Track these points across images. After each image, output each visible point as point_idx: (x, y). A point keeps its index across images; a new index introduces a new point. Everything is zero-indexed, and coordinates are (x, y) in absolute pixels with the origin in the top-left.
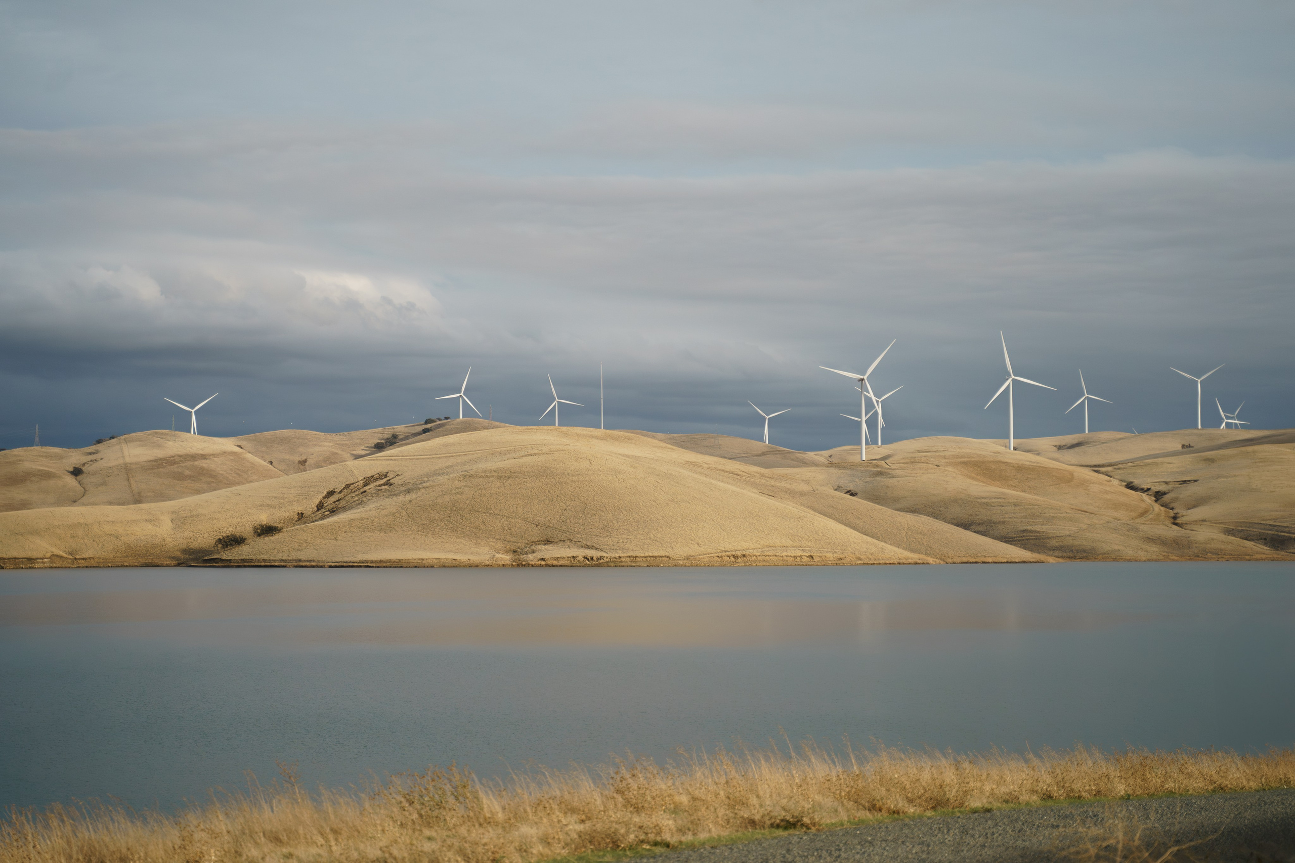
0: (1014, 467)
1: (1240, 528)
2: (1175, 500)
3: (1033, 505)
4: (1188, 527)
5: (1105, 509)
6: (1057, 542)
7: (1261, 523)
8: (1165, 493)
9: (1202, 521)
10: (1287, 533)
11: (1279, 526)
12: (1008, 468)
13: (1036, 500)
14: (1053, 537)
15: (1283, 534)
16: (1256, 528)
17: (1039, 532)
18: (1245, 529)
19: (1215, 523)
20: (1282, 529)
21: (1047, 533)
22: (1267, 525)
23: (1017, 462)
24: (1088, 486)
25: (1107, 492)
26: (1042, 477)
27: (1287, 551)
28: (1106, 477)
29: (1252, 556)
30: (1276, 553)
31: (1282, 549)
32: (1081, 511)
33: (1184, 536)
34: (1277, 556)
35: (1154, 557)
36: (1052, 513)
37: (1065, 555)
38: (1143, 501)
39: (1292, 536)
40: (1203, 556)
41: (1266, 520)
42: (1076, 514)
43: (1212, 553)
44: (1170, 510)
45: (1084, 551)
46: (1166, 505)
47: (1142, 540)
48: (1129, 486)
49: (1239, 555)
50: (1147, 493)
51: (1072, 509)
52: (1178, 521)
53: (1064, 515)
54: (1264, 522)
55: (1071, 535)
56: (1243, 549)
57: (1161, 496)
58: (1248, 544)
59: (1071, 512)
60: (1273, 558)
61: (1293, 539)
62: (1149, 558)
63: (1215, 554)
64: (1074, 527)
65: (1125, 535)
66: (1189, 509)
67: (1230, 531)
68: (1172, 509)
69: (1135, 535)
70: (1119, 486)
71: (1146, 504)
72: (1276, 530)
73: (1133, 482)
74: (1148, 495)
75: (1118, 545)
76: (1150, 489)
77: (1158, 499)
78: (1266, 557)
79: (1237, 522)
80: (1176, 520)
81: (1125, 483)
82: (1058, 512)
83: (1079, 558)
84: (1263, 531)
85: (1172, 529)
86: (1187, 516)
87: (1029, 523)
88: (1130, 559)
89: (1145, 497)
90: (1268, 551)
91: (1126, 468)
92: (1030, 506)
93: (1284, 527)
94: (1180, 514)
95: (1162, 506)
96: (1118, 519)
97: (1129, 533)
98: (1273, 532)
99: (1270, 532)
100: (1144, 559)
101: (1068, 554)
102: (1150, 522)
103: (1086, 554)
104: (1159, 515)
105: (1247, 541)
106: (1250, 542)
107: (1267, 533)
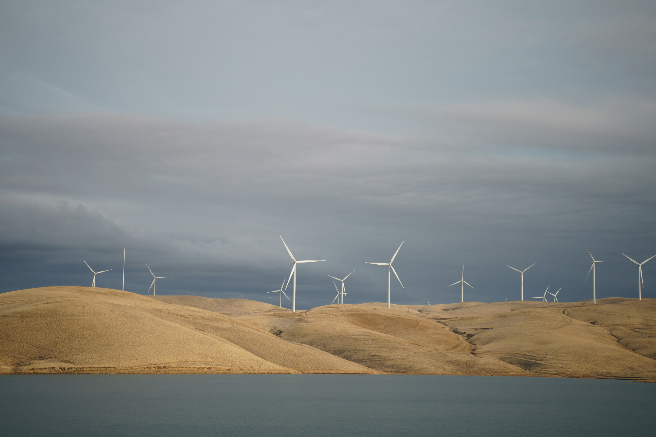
0: (383, 318)
1: (509, 357)
2: (476, 340)
3: (385, 340)
4: (479, 355)
5: (433, 344)
7: (521, 354)
8: (473, 335)
9: (488, 352)
10: (534, 360)
11: (531, 356)
12: (379, 318)
13: (388, 337)
14: (390, 359)
15: (531, 360)
16: (517, 357)
17: (382, 356)
18: (511, 357)
19: (495, 353)
20: (532, 358)
22: (524, 355)
23: (384, 315)
25: (436, 334)
26: (399, 324)
27: (531, 370)
28: (443, 326)
29: (508, 373)
30: (524, 372)
31: (529, 369)
32: (415, 344)
33: (475, 360)
34: (522, 373)
35: (447, 372)
36: (395, 345)
37: (394, 370)
38: (458, 339)
39: (536, 361)
40: (479, 372)
41: (524, 352)
42: (410, 346)
43: (485, 371)
44: (473, 345)
45: (406, 368)
46: (472, 342)
47: (446, 362)
48: (455, 331)
49: (500, 373)
50: (463, 335)
51: (409, 343)
52: (475, 352)
53: (402, 346)
54: (522, 353)
55: (401, 358)
56: (505, 369)
57: (471, 337)
58: (510, 366)
59: (408, 345)
60: (520, 374)
61: (537, 363)
62: (443, 373)
63: (487, 371)
64: (405, 354)
65: (437, 359)
66: (484, 345)
67: (503, 358)
68: (475, 345)
69: (443, 359)
70: (448, 331)
71: (460, 341)
72: (529, 358)
73: (457, 329)
74: (463, 336)
75: (428, 365)
76: (466, 332)
77: (469, 339)
78: (516, 374)
79: (508, 353)
80: (474, 351)
81: (453, 329)
82: (399, 344)
83: (401, 373)
84: (521, 359)
85: (469, 356)
86: (481, 349)
87: (378, 351)
88: (431, 374)
89: (461, 337)
90: (520, 371)
91: (456, 320)
92: (382, 341)
93: (534, 356)
94: (478, 348)
95: (470, 343)
96: (437, 350)
97: (440, 358)
98: (526, 359)
99: (525, 359)
100: (439, 373)
101: (396, 370)
102: (457, 352)
103: (406, 370)
104: (464, 348)
105: (510, 364)
106: (512, 365)
107: (523, 360)
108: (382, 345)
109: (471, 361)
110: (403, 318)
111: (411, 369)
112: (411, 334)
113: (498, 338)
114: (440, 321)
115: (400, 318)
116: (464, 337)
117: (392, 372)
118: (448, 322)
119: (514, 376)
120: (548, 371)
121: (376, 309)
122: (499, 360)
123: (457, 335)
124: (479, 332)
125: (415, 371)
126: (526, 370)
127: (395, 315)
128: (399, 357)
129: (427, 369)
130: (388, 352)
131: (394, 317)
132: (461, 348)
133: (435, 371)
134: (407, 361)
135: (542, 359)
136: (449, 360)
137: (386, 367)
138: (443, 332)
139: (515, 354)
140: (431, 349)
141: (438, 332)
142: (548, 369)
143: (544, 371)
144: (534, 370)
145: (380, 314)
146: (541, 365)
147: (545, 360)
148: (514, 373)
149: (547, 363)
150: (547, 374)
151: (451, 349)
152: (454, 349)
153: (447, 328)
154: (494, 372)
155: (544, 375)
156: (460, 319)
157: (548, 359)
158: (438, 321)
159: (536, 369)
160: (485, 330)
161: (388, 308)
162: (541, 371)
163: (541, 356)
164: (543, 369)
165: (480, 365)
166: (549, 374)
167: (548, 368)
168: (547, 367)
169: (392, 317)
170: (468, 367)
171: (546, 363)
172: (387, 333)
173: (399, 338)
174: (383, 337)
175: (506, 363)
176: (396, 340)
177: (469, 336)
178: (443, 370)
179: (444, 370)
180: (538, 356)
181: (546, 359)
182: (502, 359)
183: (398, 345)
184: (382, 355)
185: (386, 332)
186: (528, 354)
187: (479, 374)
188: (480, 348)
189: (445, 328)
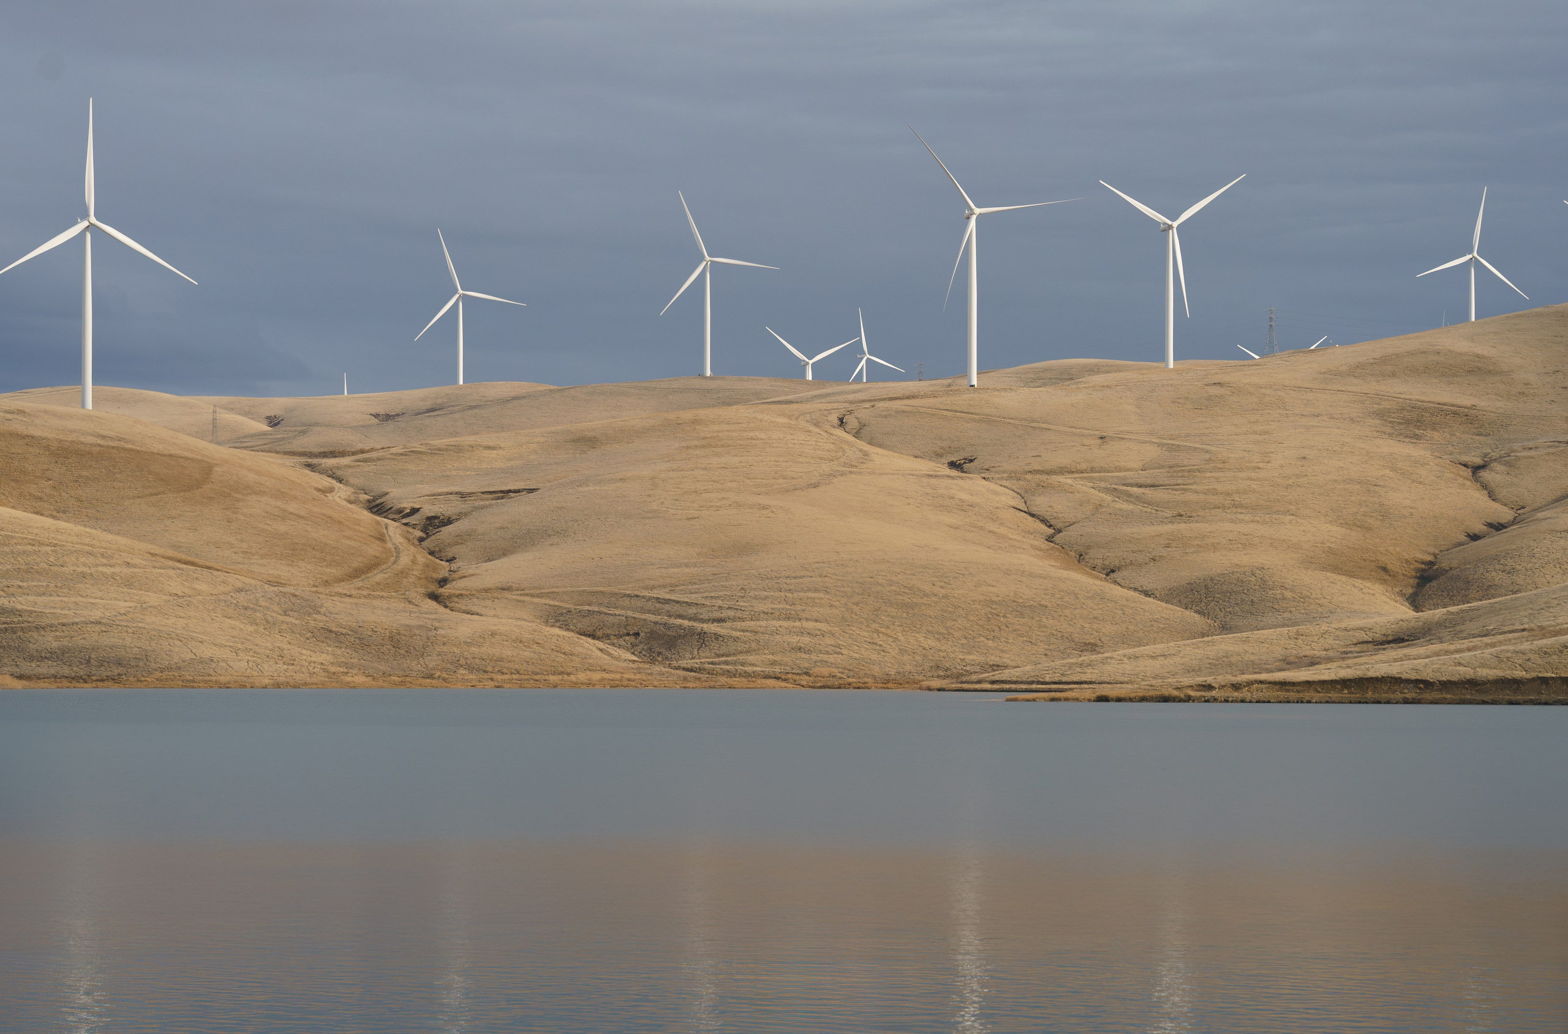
0: (47, 448)
1: (587, 608)
2: (460, 539)
3: (41, 544)
4: (462, 604)
5: (263, 556)
6: (57, 638)
7: (637, 596)
8: (449, 522)
9: (503, 589)
10: (690, 619)
11: (678, 602)
12: (31, 450)
13: (57, 531)
14: (51, 626)
15: (679, 621)
16: (623, 608)
17: (20, 613)
18: (596, 609)
19: (532, 596)
20: (682, 610)
21: (41, 614)
22: (650, 599)
23: (61, 437)
24: (238, 500)
25: (284, 516)
26: (118, 476)
27: (674, 663)
28: (326, 482)
29: (569, 674)
30: (639, 668)
31: (667, 658)
32: (179, 561)
33: (437, 624)
34: (632, 676)
35: (300, 677)
36: (85, 565)
37: (66, 671)
38: (381, 538)
39: (698, 625)
40: (445, 675)
41: (652, 588)
42: (155, 567)
43: (470, 668)
44: (443, 563)
45: (119, 663)
46: (440, 551)
47: (309, 634)
48: (374, 504)
49: (536, 674)
50: (404, 521)
51: (153, 555)
52: (445, 591)
53: (117, 570)
54: (646, 593)
55: (104, 621)
56: (561, 658)
57: (438, 527)
58: (589, 645)
59: (144, 563)
60: (620, 680)
61: (699, 634)
62: (281, 679)
63: (479, 670)
64: (126, 601)
65: (268, 622)
66: (489, 560)
67: (562, 614)
68: (450, 560)
69: (297, 622)
70: (345, 503)
71: (389, 545)
72: (668, 611)
73: (387, 494)
74: (406, 524)
75: (222, 646)
76: (418, 510)
77: (428, 536)
78: (603, 679)
79: (584, 591)
80: (442, 587)
81: (367, 497)
82: (105, 561)
83: (97, 680)
84: (637, 615)
85: (415, 609)
86: (472, 578)
87: (6, 589)
88: (229, 683)
89: (394, 530)
90: (625, 664)
91: (384, 459)
92: (29, 548)
93: (689, 604)
94: (460, 573)
95: (432, 553)
96: (278, 584)
97: (281, 618)
98: (658, 618)
99: (652, 618)
100: (266, 681)
101: (75, 669)
102: (365, 592)
103: (120, 670)
104: (403, 573)
105: (589, 640)
106: (596, 642)
107: (645, 620)
108: (26, 564)
109: (421, 627)
110: (138, 451)
111: (141, 664)
112: (173, 518)
113: (550, 532)
114: (315, 461)
115: (126, 450)
116: (411, 530)
117: (56, 677)
118: (350, 467)
119: (594, 685)
120: (743, 664)
121: (21, 412)
122: (547, 622)
123: (378, 518)
124: (476, 508)
125: (158, 674)
126: (653, 661)
127: (103, 437)
128: (96, 614)
129: (213, 665)
130: (51, 595)
131: (100, 445)
132: (386, 576)
133: (248, 671)
134: (130, 630)
135: (725, 614)
136: (321, 625)
137: (31, 658)
138: (317, 510)
139: (615, 594)
140: (253, 582)
141: (292, 507)
142: (741, 657)
143: (727, 663)
144: (684, 663)
145: (37, 433)
146: (717, 639)
147: (734, 619)
148: (597, 676)
149: (743, 631)
150: (735, 676)
151: (343, 581)
152: (356, 577)
153: (342, 492)
154: (512, 673)
155: (723, 680)
156: (402, 454)
157: (745, 615)
158: (310, 460)
159: (693, 658)
160: (502, 498)
161: (83, 405)
162: (712, 663)
163: (720, 603)
164: (723, 656)
165: (455, 645)
166: (747, 675)
167: (741, 652)
168: (741, 646)
169: (92, 445)
170: (402, 652)
171: (736, 630)
172: (64, 512)
173: (110, 537)
174: (35, 531)
175: (571, 634)
176: (95, 542)
177: (434, 523)
178: (286, 667)
179: (291, 667)
180: (707, 602)
181: (739, 614)
182: (559, 618)
183: (97, 565)
184: (19, 607)
185: (59, 512)
186: (668, 597)
187: (444, 680)
188: (470, 572)
189: (331, 490)
